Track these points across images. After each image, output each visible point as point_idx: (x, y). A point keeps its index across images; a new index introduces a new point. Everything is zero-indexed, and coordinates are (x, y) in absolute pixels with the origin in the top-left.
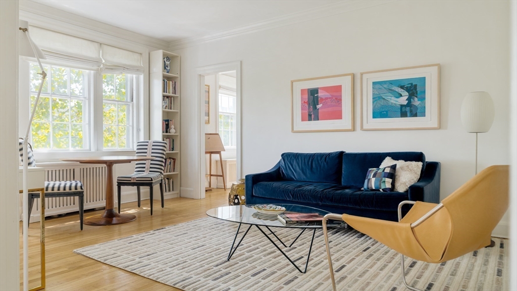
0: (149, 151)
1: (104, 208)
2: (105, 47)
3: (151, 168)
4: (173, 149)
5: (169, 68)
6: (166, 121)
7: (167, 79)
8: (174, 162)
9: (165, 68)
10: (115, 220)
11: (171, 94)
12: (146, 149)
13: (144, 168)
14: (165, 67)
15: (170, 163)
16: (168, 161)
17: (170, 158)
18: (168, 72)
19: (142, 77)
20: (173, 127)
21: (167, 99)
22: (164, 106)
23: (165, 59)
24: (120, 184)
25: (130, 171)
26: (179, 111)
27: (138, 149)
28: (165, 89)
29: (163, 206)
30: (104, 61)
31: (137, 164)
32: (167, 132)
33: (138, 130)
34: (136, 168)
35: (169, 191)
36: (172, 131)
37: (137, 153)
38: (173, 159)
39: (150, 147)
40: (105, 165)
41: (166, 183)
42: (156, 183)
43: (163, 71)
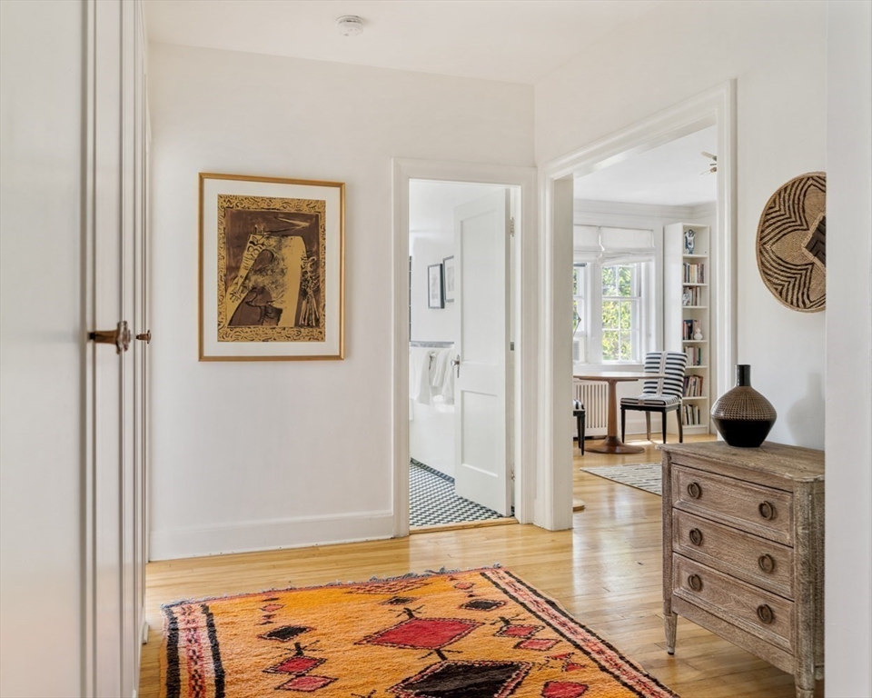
0: (663, 366)
1: (604, 438)
2: (604, 230)
3: (664, 388)
4: (699, 363)
5: (691, 247)
6: (688, 322)
7: (689, 262)
8: (701, 382)
9: (687, 247)
10: (618, 449)
11: (696, 284)
12: (659, 363)
13: (656, 388)
14: (687, 244)
15: (695, 383)
16: (692, 380)
17: (695, 376)
18: (691, 253)
19: (653, 265)
20: (698, 330)
21: (690, 291)
22: (685, 302)
23: (687, 234)
24: (624, 408)
25: (638, 392)
26: (708, 307)
27: (648, 363)
28: (686, 277)
29: (681, 441)
30: (603, 249)
31: (646, 383)
32: (689, 338)
33: (648, 335)
34: (645, 388)
35: (694, 423)
36: (698, 337)
37: (646, 368)
38: (699, 377)
39: (663, 361)
40: (607, 383)
41: (689, 411)
42: (671, 408)
43: (684, 253)
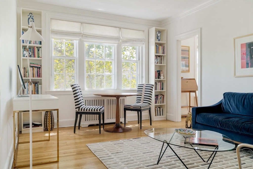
0: (144, 90)
1: (114, 123)
4: (163, 89)
5: (159, 38)
6: (158, 71)
7: (158, 45)
8: (164, 97)
11: (161, 54)
12: (142, 89)
13: (140, 100)
14: (157, 37)
15: (161, 97)
16: (159, 97)
17: (161, 95)
18: (159, 41)
19: (144, 46)
20: (162, 75)
21: (159, 58)
22: (156, 62)
23: (158, 32)
24: (125, 109)
26: (166, 65)
27: (138, 89)
28: (157, 52)
29: (151, 124)
30: (121, 38)
31: (137, 98)
32: (159, 78)
33: (142, 77)
34: (137, 100)
35: (160, 115)
36: (162, 77)
37: (138, 91)
38: (163, 95)
39: (144, 88)
41: (158, 110)
42: (145, 110)
43: (155, 40)
